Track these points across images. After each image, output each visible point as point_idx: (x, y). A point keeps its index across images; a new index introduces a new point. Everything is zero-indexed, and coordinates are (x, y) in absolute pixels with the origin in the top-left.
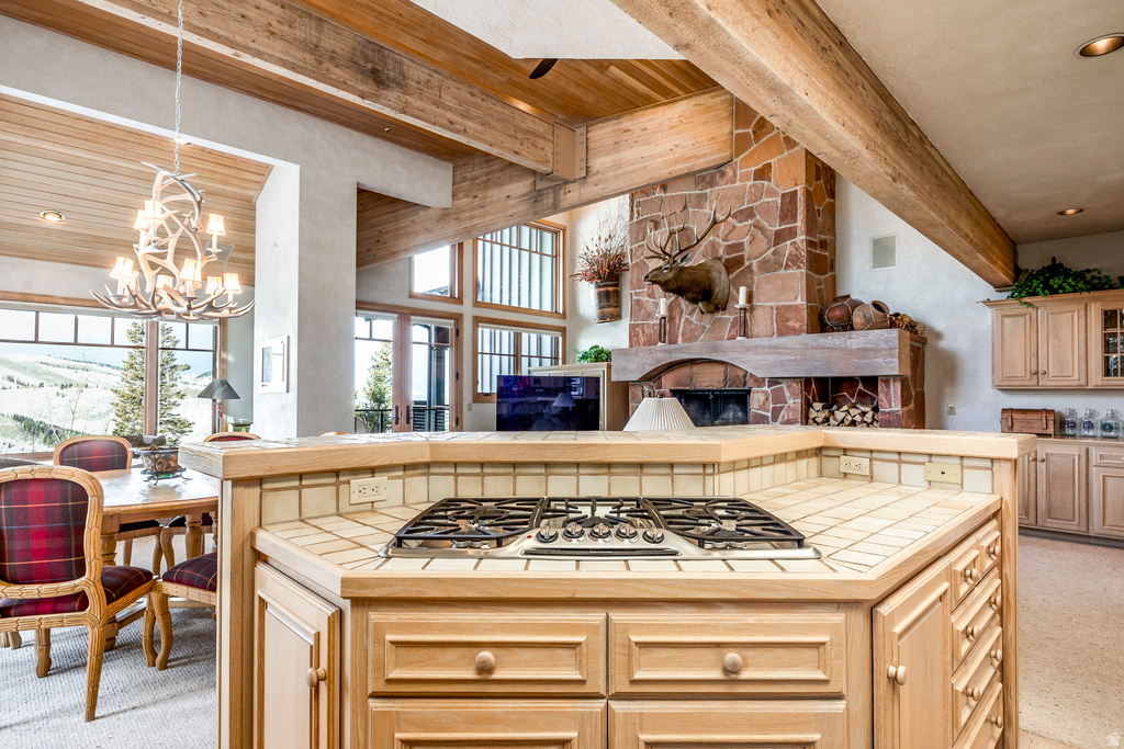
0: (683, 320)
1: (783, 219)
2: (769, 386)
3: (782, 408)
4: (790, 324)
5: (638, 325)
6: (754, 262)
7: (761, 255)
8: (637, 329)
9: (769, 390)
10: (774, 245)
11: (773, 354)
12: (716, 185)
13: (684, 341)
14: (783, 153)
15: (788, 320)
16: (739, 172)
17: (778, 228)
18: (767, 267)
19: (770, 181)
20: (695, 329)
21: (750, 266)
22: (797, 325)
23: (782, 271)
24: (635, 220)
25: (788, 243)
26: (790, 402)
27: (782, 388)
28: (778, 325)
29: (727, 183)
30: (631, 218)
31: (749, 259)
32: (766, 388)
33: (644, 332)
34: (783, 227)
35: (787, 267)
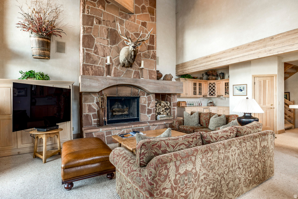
0: (113, 68)
1: (150, 42)
2: (146, 96)
3: (150, 103)
4: (153, 76)
5: (88, 65)
6: (142, 53)
7: (144, 51)
8: (88, 67)
9: (146, 97)
10: (148, 50)
11: (155, 85)
12: (128, 19)
13: (115, 76)
14: (150, 21)
15: (152, 75)
16: (136, 20)
17: (149, 45)
18: (145, 56)
19: (146, 28)
20: (120, 72)
21: (140, 54)
22: (155, 77)
23: (150, 59)
24: (86, 14)
25: (152, 51)
26: (152, 101)
27: (150, 96)
28: (149, 76)
29: (132, 21)
30: (84, 12)
31: (140, 52)
32: (145, 96)
33: (92, 69)
34: (150, 45)
35: (152, 58)
